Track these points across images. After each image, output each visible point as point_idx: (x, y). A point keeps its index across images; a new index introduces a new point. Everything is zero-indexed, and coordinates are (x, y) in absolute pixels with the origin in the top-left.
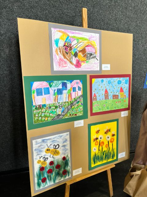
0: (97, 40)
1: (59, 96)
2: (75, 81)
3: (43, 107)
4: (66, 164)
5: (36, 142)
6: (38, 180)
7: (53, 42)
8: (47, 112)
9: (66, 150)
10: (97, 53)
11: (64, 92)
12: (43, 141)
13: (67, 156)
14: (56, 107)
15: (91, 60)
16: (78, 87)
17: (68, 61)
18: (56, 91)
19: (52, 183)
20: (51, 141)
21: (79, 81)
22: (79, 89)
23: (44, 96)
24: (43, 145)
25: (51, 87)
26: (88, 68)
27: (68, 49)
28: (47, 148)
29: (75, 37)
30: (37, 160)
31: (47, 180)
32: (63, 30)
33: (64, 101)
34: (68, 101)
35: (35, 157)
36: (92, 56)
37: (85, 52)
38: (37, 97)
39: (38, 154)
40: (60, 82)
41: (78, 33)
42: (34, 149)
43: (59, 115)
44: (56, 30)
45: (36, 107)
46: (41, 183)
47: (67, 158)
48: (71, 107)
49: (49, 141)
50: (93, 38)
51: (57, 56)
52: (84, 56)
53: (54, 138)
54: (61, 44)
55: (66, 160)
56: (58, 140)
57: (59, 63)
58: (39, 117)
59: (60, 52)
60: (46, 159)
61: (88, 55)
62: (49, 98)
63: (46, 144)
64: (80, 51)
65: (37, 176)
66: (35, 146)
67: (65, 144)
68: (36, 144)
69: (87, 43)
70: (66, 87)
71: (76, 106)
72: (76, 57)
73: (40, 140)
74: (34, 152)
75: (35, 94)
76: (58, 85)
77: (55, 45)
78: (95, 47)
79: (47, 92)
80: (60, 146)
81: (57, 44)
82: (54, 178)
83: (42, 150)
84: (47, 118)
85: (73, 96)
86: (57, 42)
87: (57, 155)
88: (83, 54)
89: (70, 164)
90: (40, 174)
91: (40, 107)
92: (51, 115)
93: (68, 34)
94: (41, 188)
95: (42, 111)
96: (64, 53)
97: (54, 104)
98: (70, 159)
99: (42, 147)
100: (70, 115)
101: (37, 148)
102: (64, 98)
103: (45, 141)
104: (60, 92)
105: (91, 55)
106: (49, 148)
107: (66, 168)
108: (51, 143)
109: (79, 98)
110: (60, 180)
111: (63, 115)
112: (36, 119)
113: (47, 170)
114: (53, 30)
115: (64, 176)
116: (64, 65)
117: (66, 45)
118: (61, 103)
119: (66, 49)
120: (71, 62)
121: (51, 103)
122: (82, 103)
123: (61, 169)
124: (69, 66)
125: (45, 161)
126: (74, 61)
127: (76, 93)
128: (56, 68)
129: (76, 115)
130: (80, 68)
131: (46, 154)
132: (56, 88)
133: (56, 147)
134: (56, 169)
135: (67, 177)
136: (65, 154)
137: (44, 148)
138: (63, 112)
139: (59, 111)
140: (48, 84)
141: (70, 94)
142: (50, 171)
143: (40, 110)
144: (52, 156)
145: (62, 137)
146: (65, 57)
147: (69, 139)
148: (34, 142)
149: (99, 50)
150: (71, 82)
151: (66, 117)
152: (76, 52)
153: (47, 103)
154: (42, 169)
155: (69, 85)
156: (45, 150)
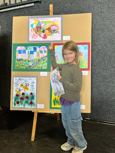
0: (60, 21)
1: (31, 55)
2: (42, 46)
3: (21, 60)
4: (33, 98)
5: (16, 79)
6: (15, 101)
7: (30, 26)
8: (23, 63)
9: (33, 89)
10: (59, 29)
11: (35, 53)
12: (20, 79)
13: (34, 93)
14: (29, 61)
15: (54, 34)
16: (45, 50)
17: (38, 35)
18: (29, 52)
19: (23, 107)
20: (24, 80)
21: (45, 47)
22: (45, 52)
23: (22, 54)
24: (19, 82)
25: (27, 50)
26: (52, 39)
27: (39, 28)
28: (21, 84)
29: (43, 21)
30: (15, 89)
31: (20, 104)
32: (36, 19)
33: (34, 58)
34: (36, 58)
35: (14, 87)
36: (55, 32)
37: (50, 29)
38: (18, 54)
39: (16, 86)
40: (32, 47)
41: (46, 19)
42: (14, 82)
43: (30, 66)
44: (32, 19)
45: (18, 59)
46: (16, 104)
47: (34, 94)
48: (39, 62)
49: (23, 80)
50: (56, 21)
51: (32, 33)
52: (49, 32)
53: (26, 79)
54: (35, 26)
55: (33, 95)
56: (29, 81)
57: (33, 36)
58: (18, 65)
59: (34, 30)
60: (20, 90)
61: (53, 31)
62: (25, 56)
63: (21, 81)
64: (46, 29)
65: (15, 98)
66: (15, 81)
67: (33, 84)
68: (16, 80)
69: (52, 24)
70: (36, 50)
71: (42, 62)
72: (43, 33)
73: (18, 78)
74: (14, 84)
75: (18, 53)
76: (31, 48)
77: (31, 27)
78: (58, 26)
79: (24, 52)
80: (29, 85)
81: (32, 27)
82: (24, 104)
83: (18, 84)
84: (23, 67)
85: (41, 56)
86: (32, 26)
87: (27, 90)
88: (49, 31)
89: (35, 99)
90: (16, 98)
91: (20, 60)
92: (25, 65)
93: (39, 20)
94: (16, 107)
95: (21, 62)
96: (36, 31)
97: (28, 59)
98: (35, 95)
99: (18, 82)
100: (38, 67)
101: (16, 82)
102: (34, 56)
103: (21, 79)
104: (32, 53)
105: (55, 30)
106: (23, 84)
107: (32, 101)
108: (24, 82)
109: (45, 57)
110: (28, 107)
111: (33, 67)
112: (17, 66)
113: (20, 97)
114: (30, 20)
115: (31, 105)
116: (36, 38)
117: (38, 26)
118: (32, 59)
119: (37, 28)
120: (40, 36)
121: (26, 58)
122: (47, 61)
123: (29, 100)
124: (38, 38)
125: (19, 91)
126: (42, 35)
127: (43, 54)
128: (31, 39)
129: (42, 68)
130: (46, 39)
131: (20, 87)
132: (30, 51)
133: (27, 85)
134: (26, 99)
135: (33, 107)
136: (32, 91)
137: (20, 83)
138: (33, 64)
139: (31, 64)
140: (25, 48)
141: (38, 54)
142: (22, 99)
143: (19, 62)
144: (24, 89)
145: (31, 80)
146: (37, 33)
147: (35, 82)
148: (14, 78)
149: (61, 28)
150: (39, 47)
151: (35, 68)
152: (44, 30)
153: (24, 58)
154: (17, 95)
155: (38, 49)
156: (20, 84)
